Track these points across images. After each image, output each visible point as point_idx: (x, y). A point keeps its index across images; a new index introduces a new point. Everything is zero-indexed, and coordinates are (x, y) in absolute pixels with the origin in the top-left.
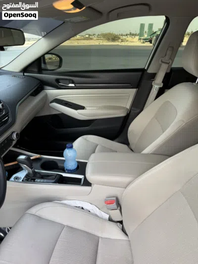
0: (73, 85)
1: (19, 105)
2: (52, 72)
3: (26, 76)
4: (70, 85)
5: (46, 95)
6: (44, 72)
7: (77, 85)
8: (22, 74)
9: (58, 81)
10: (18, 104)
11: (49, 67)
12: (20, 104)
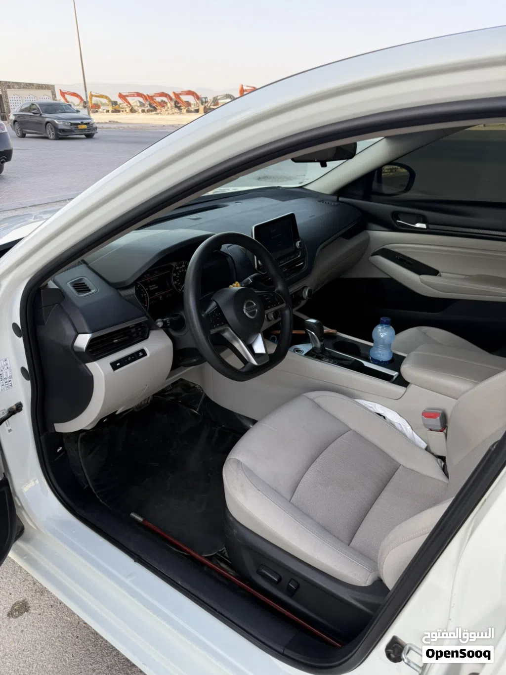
0: (424, 226)
1: (321, 250)
2: (389, 198)
3: (342, 202)
4: (418, 225)
5: (368, 240)
6: (373, 197)
7: (431, 226)
8: (335, 198)
9: (396, 215)
10: (321, 247)
11: (386, 189)
12: (324, 247)
